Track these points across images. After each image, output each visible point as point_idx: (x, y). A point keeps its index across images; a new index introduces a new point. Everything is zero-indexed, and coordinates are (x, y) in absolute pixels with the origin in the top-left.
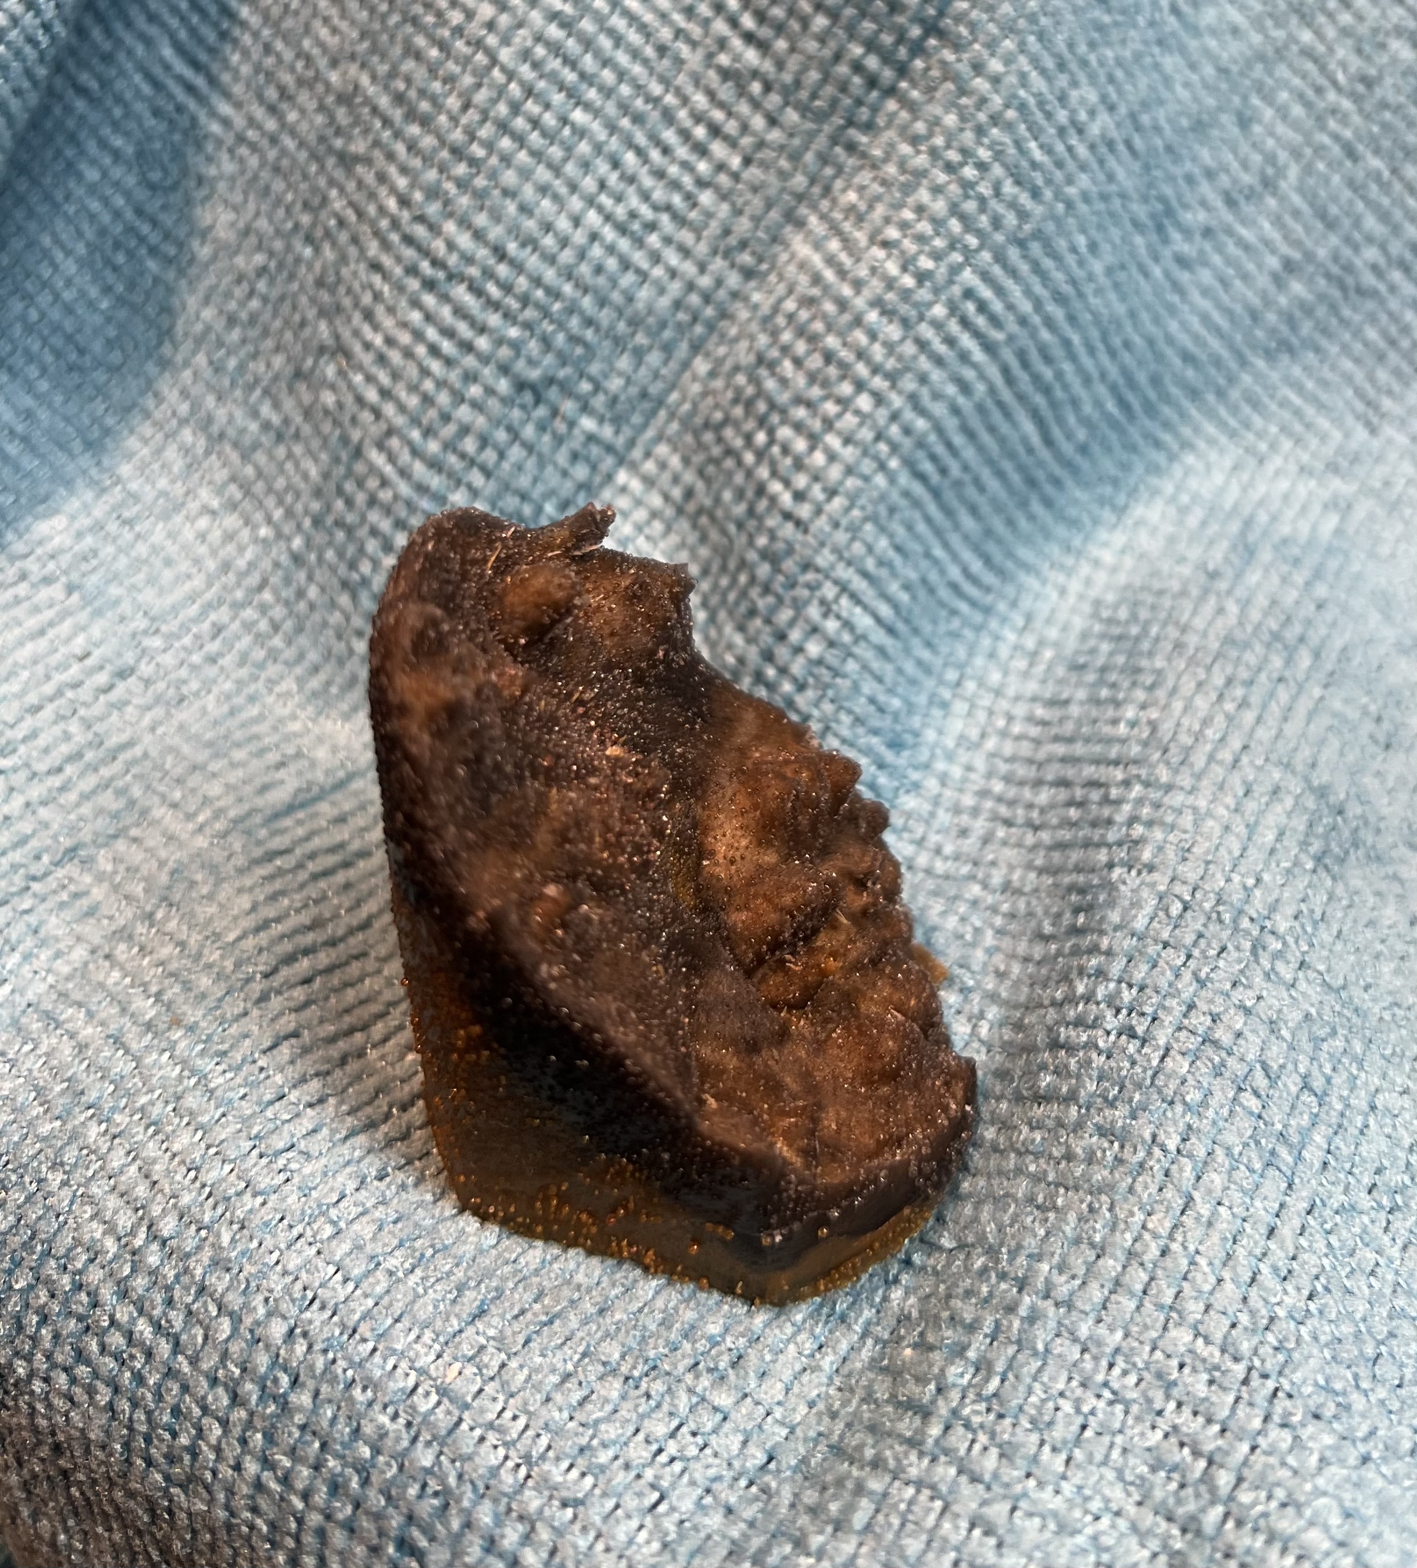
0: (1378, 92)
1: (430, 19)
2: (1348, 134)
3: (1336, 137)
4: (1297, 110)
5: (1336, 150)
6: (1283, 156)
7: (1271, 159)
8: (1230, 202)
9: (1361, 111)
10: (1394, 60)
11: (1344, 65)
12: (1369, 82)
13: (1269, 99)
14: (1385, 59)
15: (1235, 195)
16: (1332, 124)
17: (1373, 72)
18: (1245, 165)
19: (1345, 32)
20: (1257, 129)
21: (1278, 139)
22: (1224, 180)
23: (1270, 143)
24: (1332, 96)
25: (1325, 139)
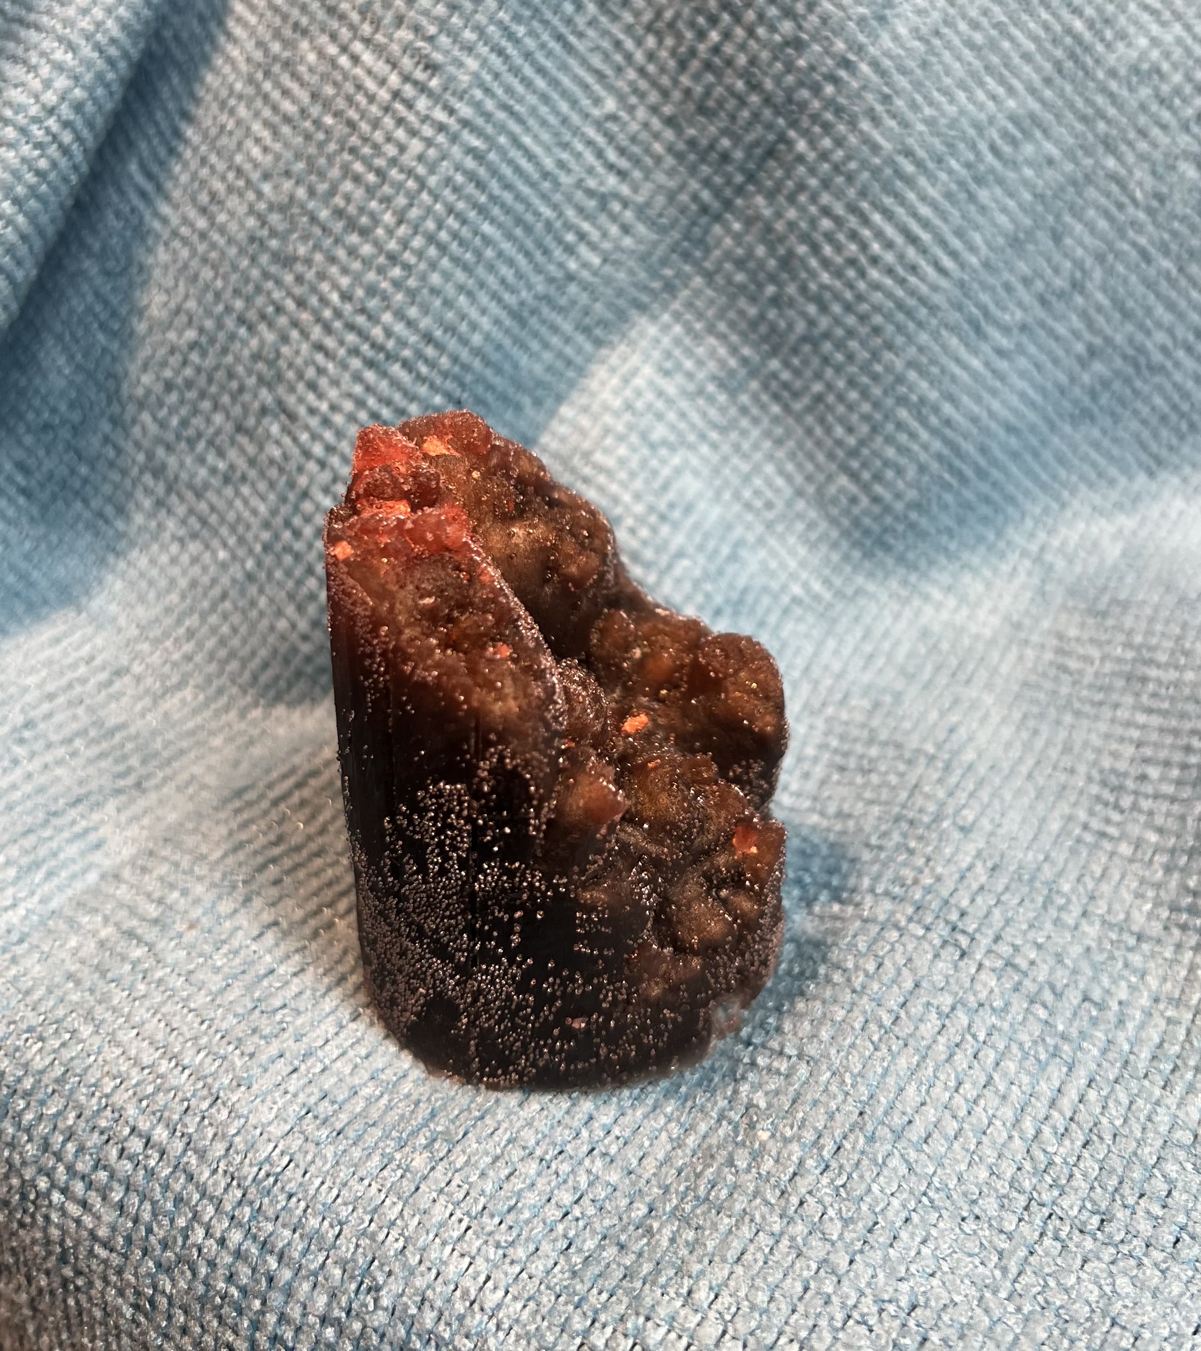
0: (1168, 205)
1: (366, 150)
2: (1143, 241)
3: (1134, 244)
4: (1102, 224)
5: (1134, 255)
6: (1089, 262)
7: (1079, 264)
8: (1043, 301)
9: (1155, 222)
10: (1182, 177)
11: (1140, 184)
12: (1160, 198)
13: (1078, 215)
14: (1173, 178)
15: (1049, 297)
16: (1131, 234)
17: (1164, 190)
18: (1057, 271)
19: (1143, 157)
20: (1068, 241)
21: (1085, 248)
22: (1039, 285)
23: (1080, 252)
24: (1131, 210)
25: (1125, 247)
